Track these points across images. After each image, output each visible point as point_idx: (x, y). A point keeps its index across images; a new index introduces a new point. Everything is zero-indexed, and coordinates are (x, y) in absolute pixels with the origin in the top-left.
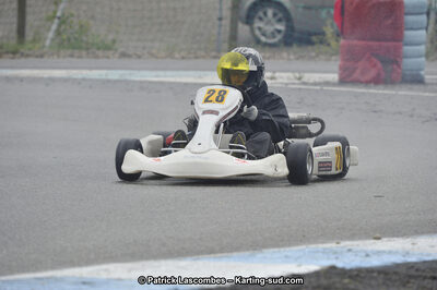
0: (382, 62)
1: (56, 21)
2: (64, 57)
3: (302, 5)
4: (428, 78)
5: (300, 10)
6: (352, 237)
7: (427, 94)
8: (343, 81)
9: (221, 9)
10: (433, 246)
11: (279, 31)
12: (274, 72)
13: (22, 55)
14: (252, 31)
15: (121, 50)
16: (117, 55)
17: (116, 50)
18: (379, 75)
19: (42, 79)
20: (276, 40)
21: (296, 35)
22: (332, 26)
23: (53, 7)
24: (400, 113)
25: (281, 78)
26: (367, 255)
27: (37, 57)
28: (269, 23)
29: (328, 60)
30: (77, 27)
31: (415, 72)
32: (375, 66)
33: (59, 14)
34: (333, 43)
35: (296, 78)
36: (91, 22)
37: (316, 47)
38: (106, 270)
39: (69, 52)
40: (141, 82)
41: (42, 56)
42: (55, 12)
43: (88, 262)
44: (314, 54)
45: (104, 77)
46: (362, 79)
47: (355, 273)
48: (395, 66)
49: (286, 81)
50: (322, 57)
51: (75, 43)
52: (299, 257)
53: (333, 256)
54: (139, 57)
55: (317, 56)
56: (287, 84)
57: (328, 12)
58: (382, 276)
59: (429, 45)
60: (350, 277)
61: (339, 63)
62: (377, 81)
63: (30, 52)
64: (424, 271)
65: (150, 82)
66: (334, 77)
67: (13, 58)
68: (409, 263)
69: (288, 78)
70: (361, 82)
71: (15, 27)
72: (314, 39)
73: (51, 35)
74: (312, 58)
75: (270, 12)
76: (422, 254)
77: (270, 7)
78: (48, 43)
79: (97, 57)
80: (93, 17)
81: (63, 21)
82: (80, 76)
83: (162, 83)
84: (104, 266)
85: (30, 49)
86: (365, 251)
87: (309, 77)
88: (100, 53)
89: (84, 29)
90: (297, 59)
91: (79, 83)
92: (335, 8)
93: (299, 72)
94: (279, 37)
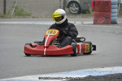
0: (105, 18)
1: (14, 8)
2: (17, 18)
3: (83, 2)
4: (118, 22)
5: (82, 4)
6: (96, 67)
7: (118, 27)
8: (95, 24)
9: (60, 4)
10: (118, 70)
11: (77, 10)
12: (75, 21)
13: (5, 18)
14: (69, 10)
15: (33, 16)
16: (31, 17)
17: (31, 16)
18: (104, 22)
19: (10, 24)
21: (81, 11)
22: (91, 8)
23: (13, 4)
24: (110, 32)
25: (77, 23)
26: (100, 72)
27: (9, 18)
28: (74, 8)
29: (90, 18)
30: (20, 10)
31: (114, 21)
32: (103, 19)
33: (15, 6)
35: (81, 23)
36: (24, 8)
37: (87, 14)
38: (27, 78)
39: (18, 17)
40: (38, 25)
41: (10, 18)
42: (14, 6)
43: (22, 75)
44: (86, 16)
45: (28, 23)
46: (100, 23)
47: (97, 77)
48: (109, 19)
49: (79, 24)
50: (89, 17)
51: (20, 14)
52: (81, 73)
53: (91, 73)
54: (38, 18)
55: (87, 17)
56: (79, 25)
57: (90, 4)
58: (104, 78)
59: (119, 13)
60: (95, 78)
61: (93, 18)
62: (104, 23)
63: (7, 17)
64: (116, 76)
65: (41, 25)
66: (92, 22)
67: (2, 18)
68: (111, 74)
69: (79, 23)
70: (100, 24)
71: (3, 10)
72: (87, 12)
73: (13, 12)
74: (86, 17)
75: (74, 5)
76: (115, 72)
77: (74, 3)
78: (12, 14)
79: (26, 18)
80: (25, 7)
81: (16, 8)
82: (21, 23)
83: (44, 25)
84: (26, 77)
85: (7, 16)
87: (85, 23)
88: (26, 17)
89: (22, 10)
90: (82, 18)
91: (21, 25)
92: (92, 3)
93: (82, 21)
94: (77, 12)
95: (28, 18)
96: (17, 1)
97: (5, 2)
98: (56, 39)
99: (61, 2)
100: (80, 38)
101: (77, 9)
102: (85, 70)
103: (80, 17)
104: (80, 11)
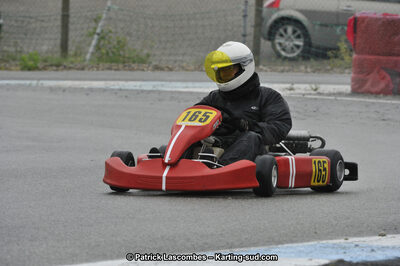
0: (390, 74)
1: (96, 37)
2: (103, 70)
3: (319, 23)
5: (317, 27)
6: (359, 234)
8: (355, 92)
9: (245, 27)
11: (298, 47)
12: (293, 83)
13: (65, 68)
14: (274, 46)
15: (154, 63)
16: (150, 68)
17: (150, 63)
18: (387, 86)
19: (82, 88)
20: (295, 54)
21: (313, 50)
22: (346, 41)
23: (93, 24)
25: (299, 89)
26: (373, 250)
27: (78, 69)
28: (288, 39)
29: (341, 73)
30: (115, 43)
32: (383, 78)
33: (98, 31)
34: (347, 58)
35: (312, 89)
36: (128, 38)
37: (331, 60)
39: (107, 65)
40: (172, 92)
41: (83, 69)
42: (95, 29)
44: (329, 67)
45: (138, 88)
46: (373, 90)
49: (303, 92)
50: (338, 70)
51: (115, 57)
52: (311, 252)
53: (342, 251)
54: (171, 70)
55: (332, 69)
56: (304, 95)
57: (342, 30)
61: (352, 75)
62: (386, 92)
63: (72, 66)
65: (180, 93)
66: (348, 88)
67: (57, 70)
69: (305, 89)
70: (372, 93)
71: (59, 42)
72: (329, 53)
73: (91, 49)
74: (327, 71)
75: (290, 29)
77: (288, 24)
78: (88, 56)
79: (132, 70)
80: (129, 34)
81: (102, 37)
82: (117, 87)
83: (191, 93)
85: (72, 63)
86: (371, 247)
87: (323, 88)
88: (134, 66)
89: (121, 45)
90: (314, 72)
91: (116, 93)
92: (348, 25)
93: (315, 83)
94: (298, 52)
95: (138, 69)
96: (104, 16)
97: (65, 18)
98: (212, 139)
99: (248, 19)
100: (307, 139)
101: (300, 43)
102: (324, 242)
103: (309, 70)
104: (309, 52)
